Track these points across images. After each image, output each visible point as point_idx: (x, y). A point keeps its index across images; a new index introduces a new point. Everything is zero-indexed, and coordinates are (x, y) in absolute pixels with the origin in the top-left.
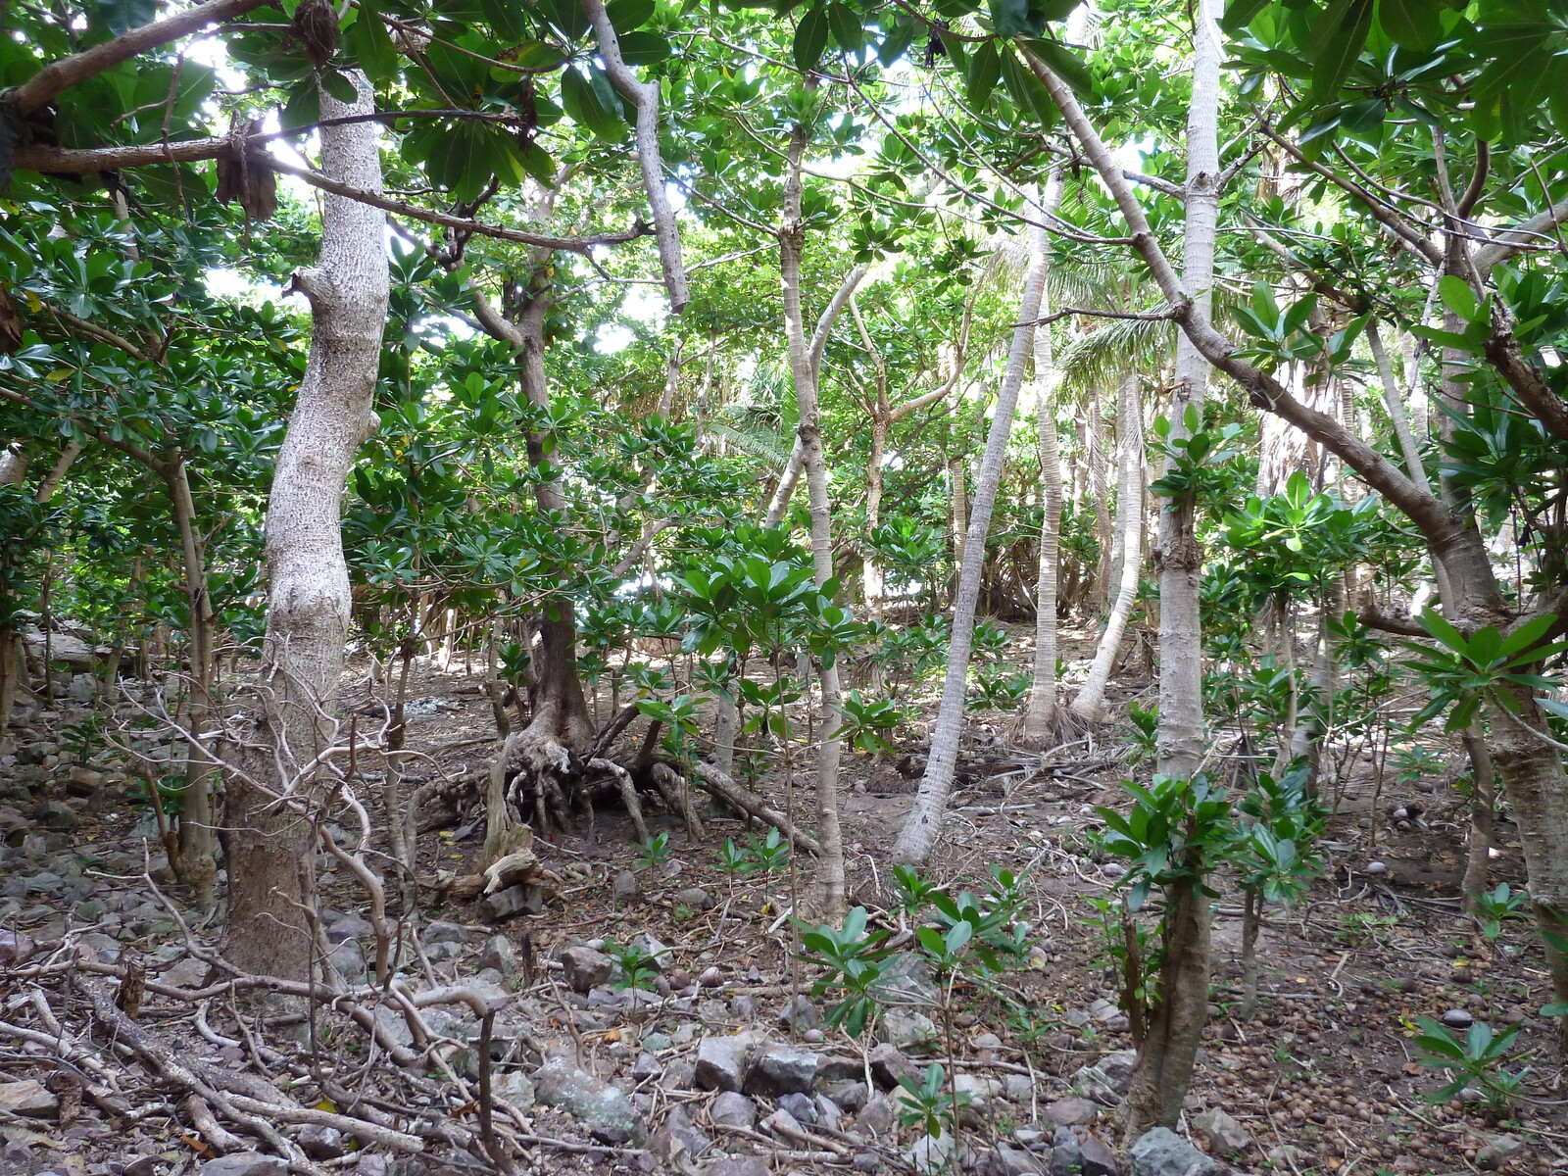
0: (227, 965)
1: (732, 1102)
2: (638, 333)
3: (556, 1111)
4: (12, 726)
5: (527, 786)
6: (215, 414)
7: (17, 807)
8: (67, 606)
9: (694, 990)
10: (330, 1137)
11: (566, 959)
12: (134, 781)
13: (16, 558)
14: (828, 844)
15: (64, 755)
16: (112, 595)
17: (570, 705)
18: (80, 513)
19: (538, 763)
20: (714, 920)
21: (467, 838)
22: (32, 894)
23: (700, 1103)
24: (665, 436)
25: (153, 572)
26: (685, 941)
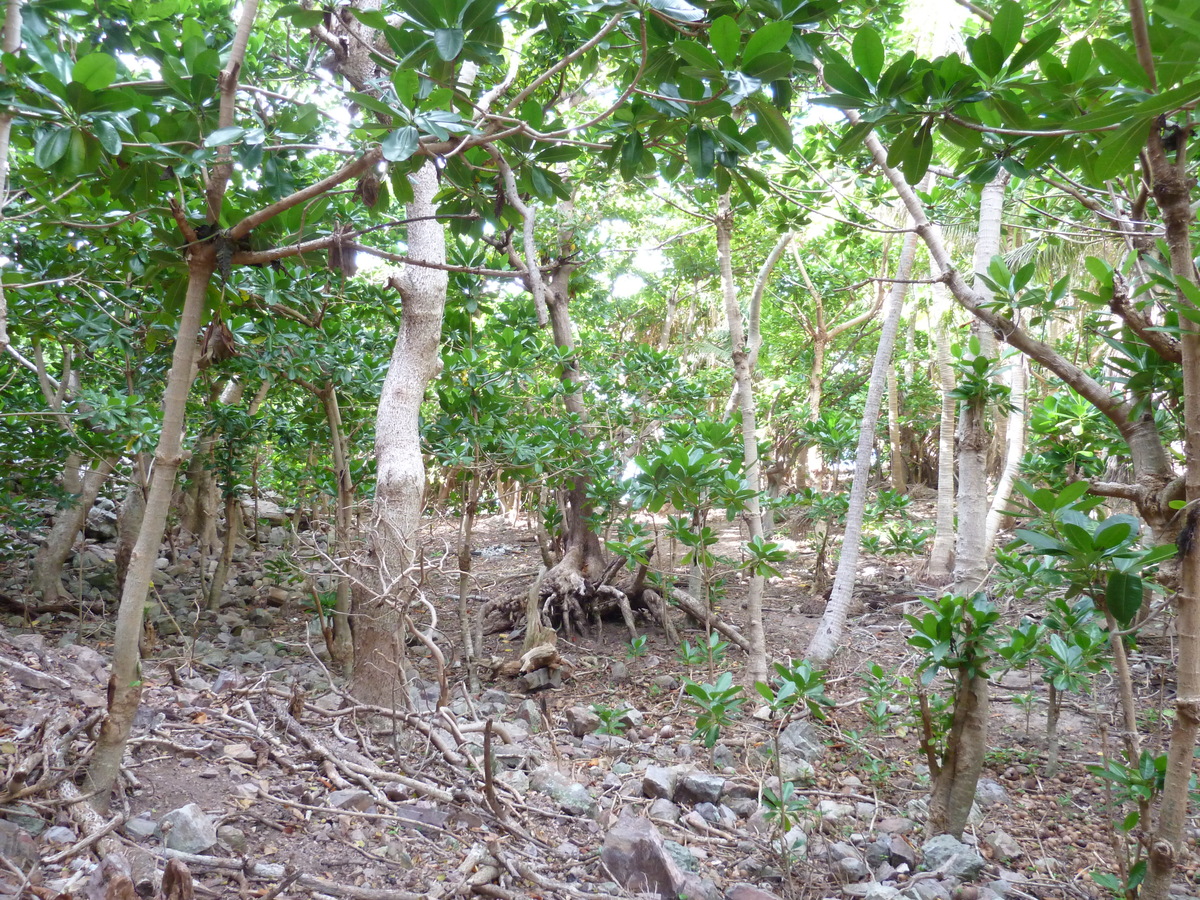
0: (352, 699)
1: (663, 805)
2: (646, 280)
3: (541, 794)
4: (235, 561)
5: (557, 604)
6: (350, 360)
7: (237, 612)
8: (268, 481)
9: (654, 739)
10: (400, 788)
11: (569, 715)
12: (308, 597)
13: (236, 451)
14: (755, 646)
15: (266, 580)
16: (294, 474)
17: (589, 548)
18: (274, 422)
19: (565, 588)
20: (676, 696)
21: (517, 638)
22: (246, 665)
23: (643, 805)
24: (652, 359)
25: (321, 458)
26: (654, 710)
